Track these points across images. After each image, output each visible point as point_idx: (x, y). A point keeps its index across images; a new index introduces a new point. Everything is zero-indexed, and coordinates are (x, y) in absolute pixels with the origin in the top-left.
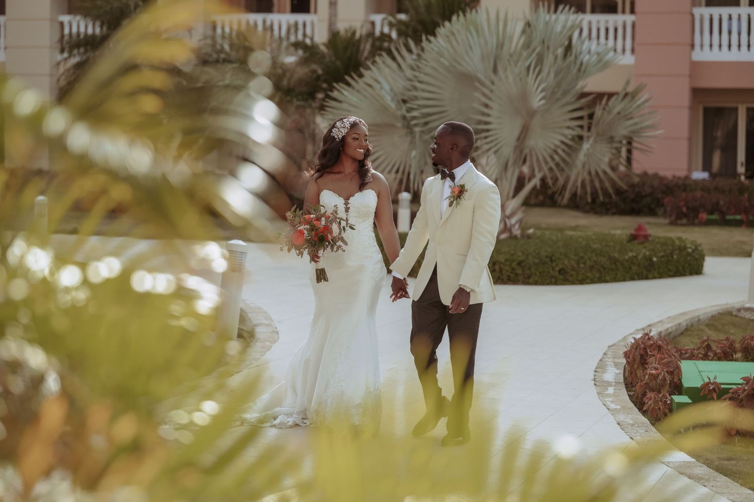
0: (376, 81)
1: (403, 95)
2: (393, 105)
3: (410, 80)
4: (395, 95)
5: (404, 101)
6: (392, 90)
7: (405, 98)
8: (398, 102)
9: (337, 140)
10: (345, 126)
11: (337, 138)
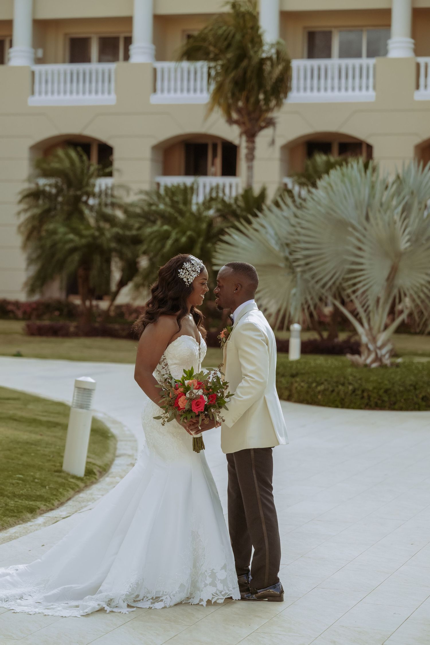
0: (263, 226)
1: (287, 239)
2: (277, 248)
3: (293, 226)
4: (279, 239)
5: (288, 245)
6: (276, 234)
7: (288, 242)
8: (282, 245)
9: (187, 284)
10: (196, 270)
11: (187, 281)
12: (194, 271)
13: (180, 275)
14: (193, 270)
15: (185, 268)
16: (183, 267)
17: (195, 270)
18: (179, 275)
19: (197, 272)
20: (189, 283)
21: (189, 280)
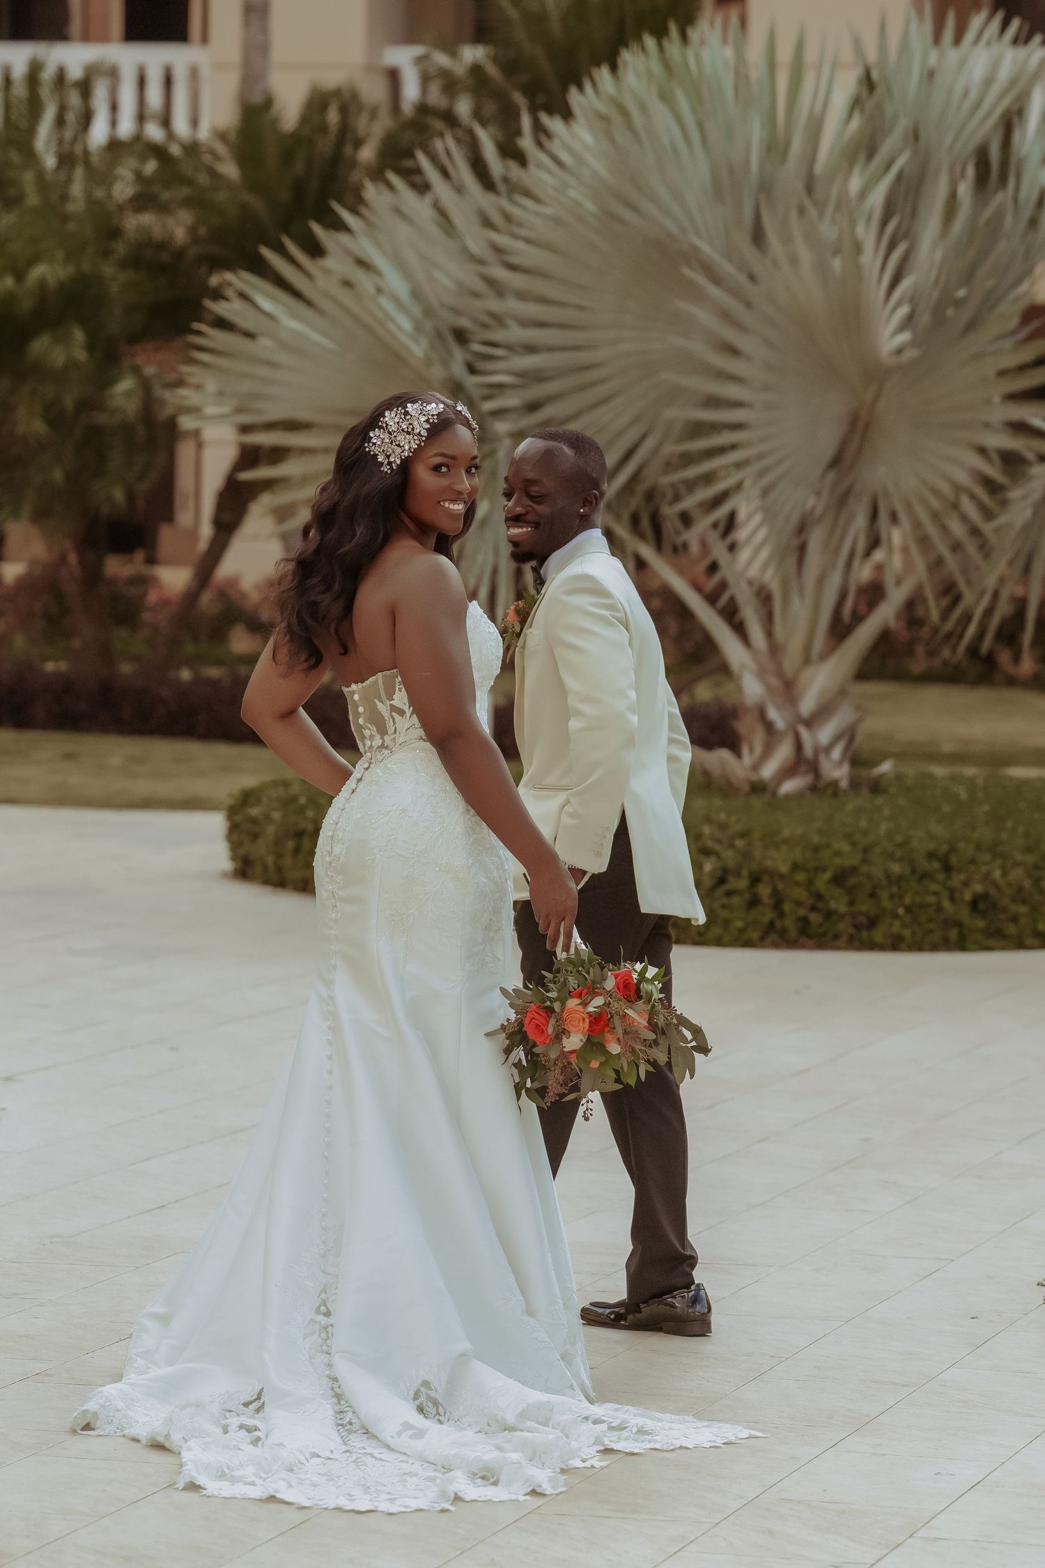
0: (362, 263)
1: (458, 312)
2: (418, 349)
3: (480, 262)
4: (428, 312)
5: (461, 336)
6: (416, 294)
7: (464, 323)
8: (439, 335)
9: (386, 470)
10: (413, 429)
11: (386, 463)
12: (408, 433)
13: (371, 444)
14: (406, 430)
15: (384, 425)
16: (380, 424)
17: (410, 430)
18: (366, 445)
19: (419, 434)
20: (391, 468)
21: (392, 459)
